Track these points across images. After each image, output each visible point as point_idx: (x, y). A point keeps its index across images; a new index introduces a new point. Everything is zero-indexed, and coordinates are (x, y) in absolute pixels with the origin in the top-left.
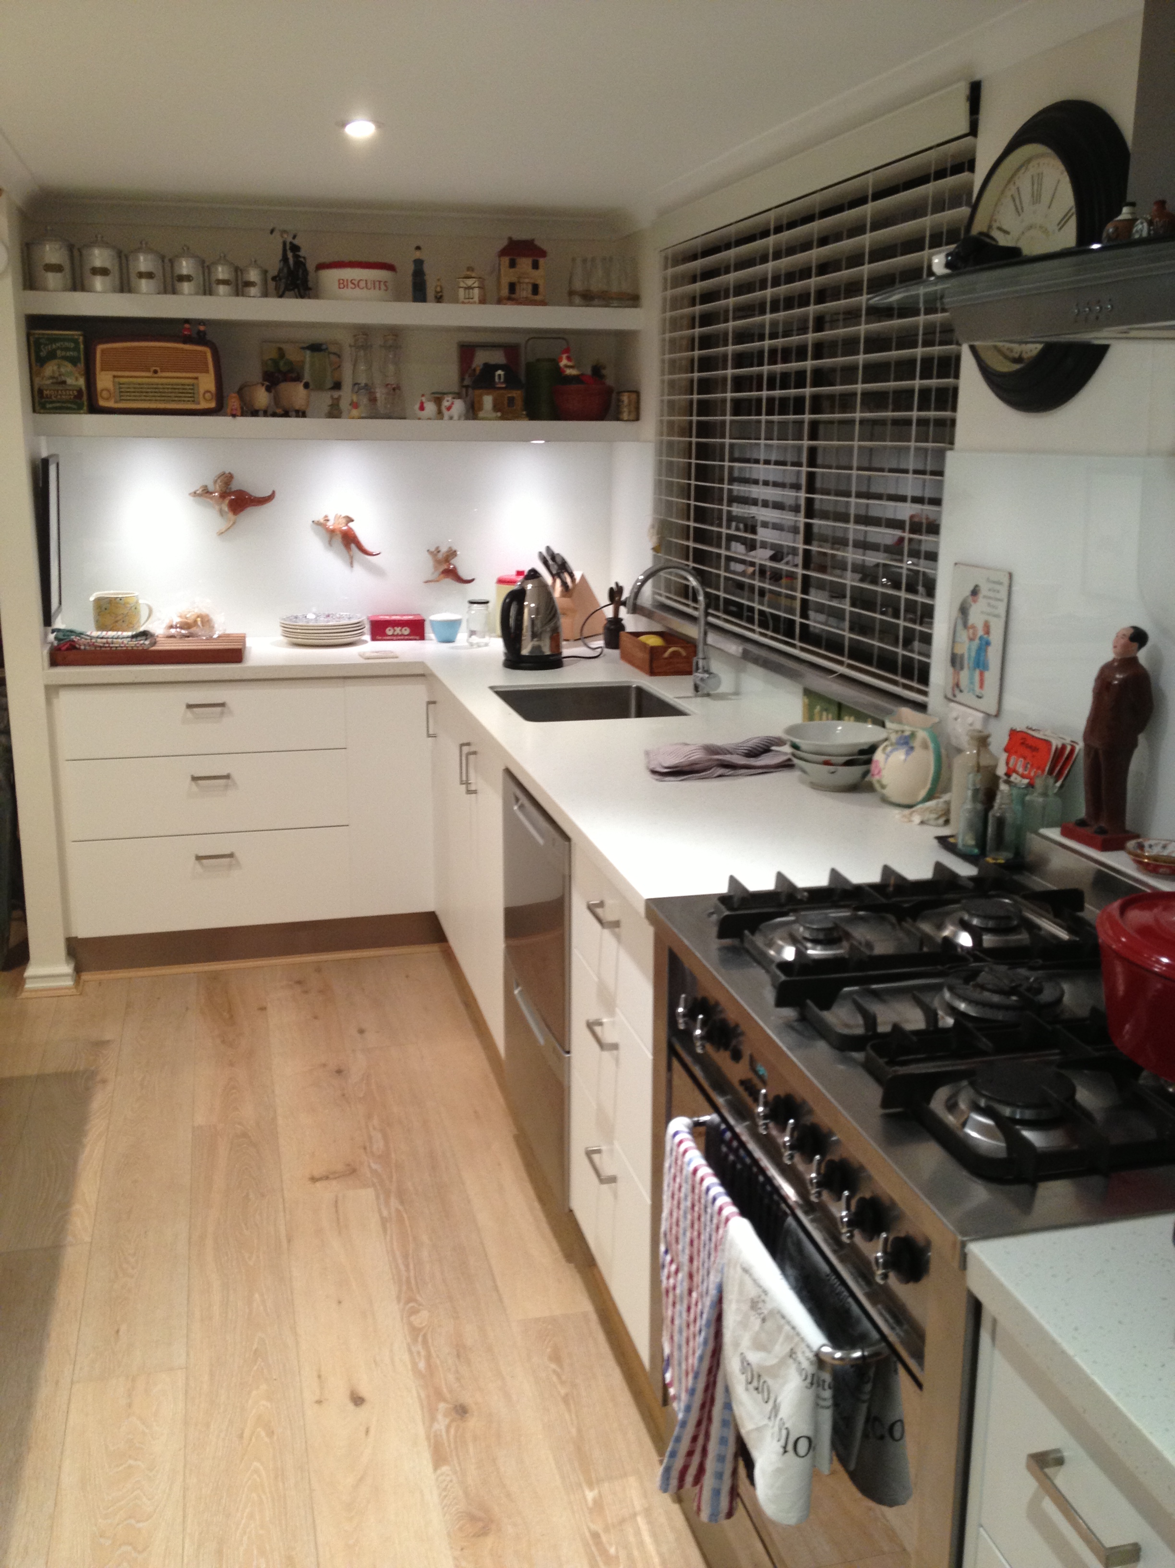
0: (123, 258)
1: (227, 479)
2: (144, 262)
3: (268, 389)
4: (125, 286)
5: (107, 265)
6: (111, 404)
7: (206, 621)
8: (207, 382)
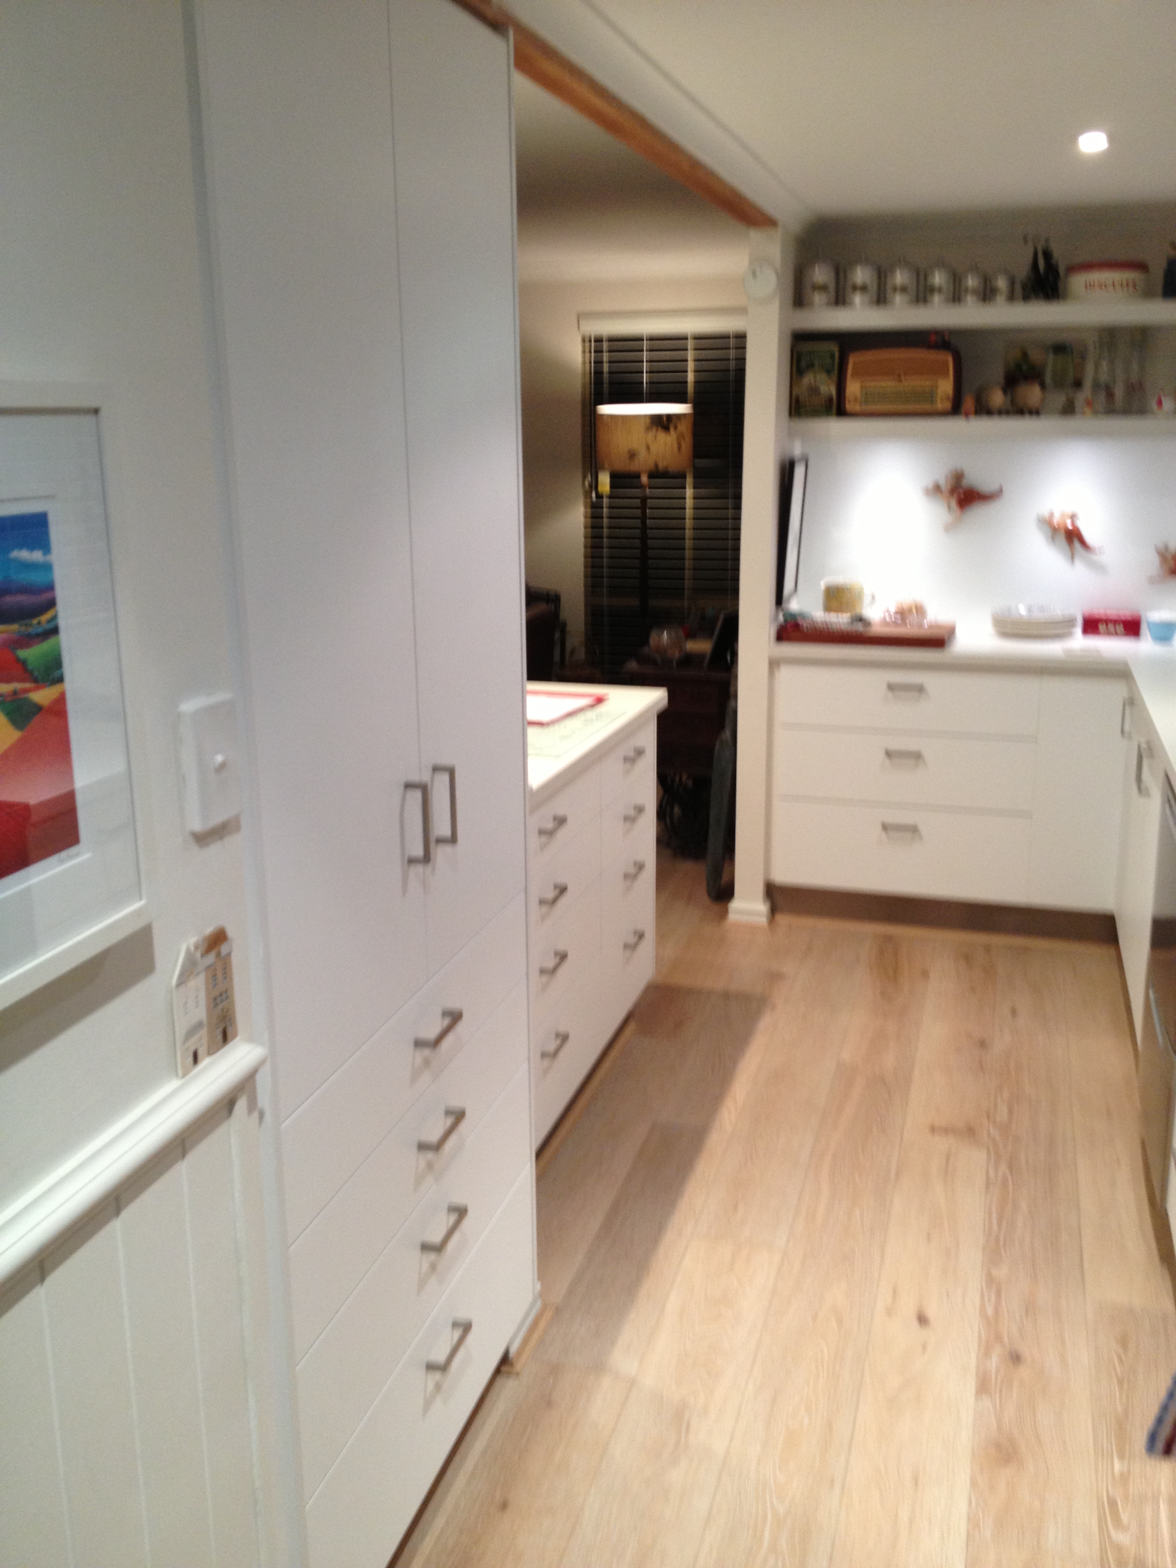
0: (882, 275)
1: (958, 477)
2: (900, 277)
3: (1005, 391)
4: (881, 299)
5: (868, 281)
6: (857, 408)
7: (920, 610)
8: (946, 386)
